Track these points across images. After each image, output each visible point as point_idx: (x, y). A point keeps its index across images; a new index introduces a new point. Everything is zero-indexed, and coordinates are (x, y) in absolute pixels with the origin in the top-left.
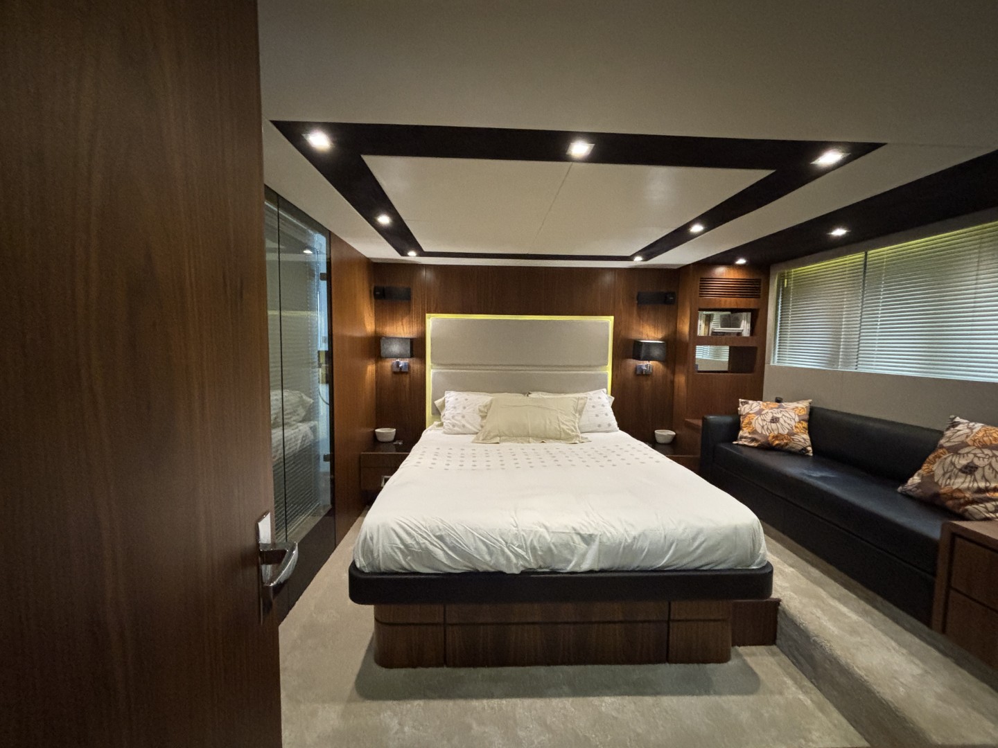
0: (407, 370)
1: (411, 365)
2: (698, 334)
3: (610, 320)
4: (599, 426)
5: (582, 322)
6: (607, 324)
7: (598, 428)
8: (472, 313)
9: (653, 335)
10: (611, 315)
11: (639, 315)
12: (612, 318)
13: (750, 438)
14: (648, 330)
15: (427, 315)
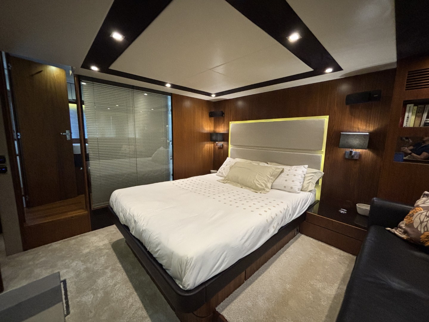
0: (222, 147)
1: (224, 145)
2: (405, 125)
3: (326, 119)
4: (285, 187)
5: (304, 121)
6: (323, 122)
7: (284, 188)
8: (246, 120)
9: (364, 128)
10: (327, 115)
11: (351, 114)
12: (328, 116)
13: (404, 229)
14: (359, 124)
15: (230, 122)
